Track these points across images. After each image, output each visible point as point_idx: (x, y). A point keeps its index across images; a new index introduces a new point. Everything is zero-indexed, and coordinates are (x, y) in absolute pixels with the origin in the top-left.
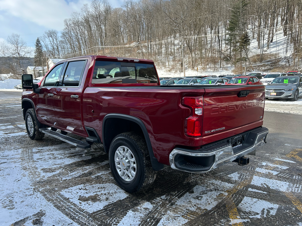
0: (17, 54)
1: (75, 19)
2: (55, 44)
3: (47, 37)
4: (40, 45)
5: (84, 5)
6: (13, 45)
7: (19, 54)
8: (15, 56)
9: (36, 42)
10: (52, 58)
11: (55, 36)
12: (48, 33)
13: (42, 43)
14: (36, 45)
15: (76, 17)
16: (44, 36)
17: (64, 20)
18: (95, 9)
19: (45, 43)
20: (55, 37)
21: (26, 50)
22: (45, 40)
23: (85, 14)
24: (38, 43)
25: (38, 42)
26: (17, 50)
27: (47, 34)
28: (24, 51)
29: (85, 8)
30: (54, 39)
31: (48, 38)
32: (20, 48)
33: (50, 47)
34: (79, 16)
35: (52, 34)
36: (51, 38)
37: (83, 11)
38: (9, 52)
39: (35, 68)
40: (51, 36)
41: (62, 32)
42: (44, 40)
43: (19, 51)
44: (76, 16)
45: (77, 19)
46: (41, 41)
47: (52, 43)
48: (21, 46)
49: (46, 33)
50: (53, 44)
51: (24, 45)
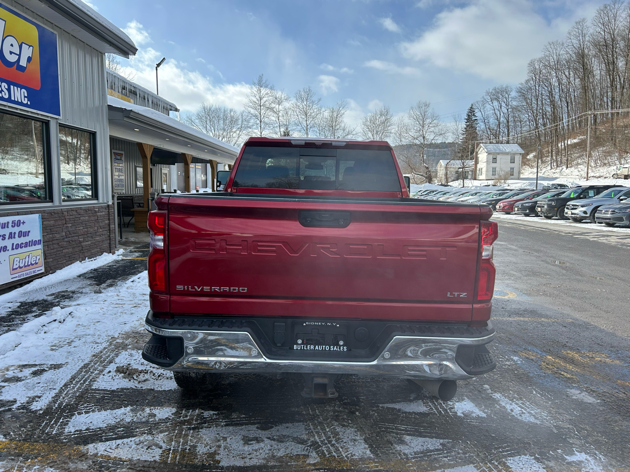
0: (421, 138)
1: (551, 58)
2: (502, 114)
3: (488, 101)
4: (474, 118)
5: (576, 23)
6: (417, 122)
7: (424, 137)
8: (417, 142)
9: (466, 113)
10: (493, 143)
11: (506, 98)
12: (491, 93)
13: (478, 114)
14: (466, 119)
15: (554, 52)
16: (482, 99)
17: (528, 62)
18: (603, 27)
19: (483, 114)
20: (505, 101)
21: (437, 130)
22: (484, 108)
23: (574, 41)
24: (470, 114)
25: (471, 111)
26: (423, 131)
27: (490, 96)
28: (434, 131)
29: (577, 30)
30: (503, 104)
31: (490, 103)
32: (427, 126)
33: (493, 121)
34: (562, 48)
35: (498, 94)
36: (496, 103)
37: (572, 37)
38: (408, 135)
39: (448, 163)
40: (497, 99)
41: (518, 87)
42: (482, 108)
43: (424, 133)
44: (554, 50)
45: (555, 57)
46: (476, 111)
47: (498, 113)
48: (430, 123)
49: (488, 93)
50: (499, 115)
51: (435, 121)
